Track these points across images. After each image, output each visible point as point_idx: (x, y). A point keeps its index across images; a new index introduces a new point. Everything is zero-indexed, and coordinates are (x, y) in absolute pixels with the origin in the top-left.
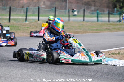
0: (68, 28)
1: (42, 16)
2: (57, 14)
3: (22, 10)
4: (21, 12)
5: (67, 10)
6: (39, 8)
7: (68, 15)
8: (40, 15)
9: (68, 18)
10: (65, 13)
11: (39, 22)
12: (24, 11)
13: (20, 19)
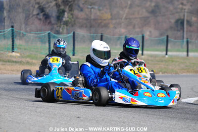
0: (186, 66)
1: (147, 50)
2: (169, 48)
3: (119, 42)
4: (116, 45)
5: (185, 40)
6: (143, 37)
7: (186, 49)
8: (145, 48)
9: (185, 53)
10: (182, 47)
11: (143, 57)
12: (121, 43)
13: (115, 53)
